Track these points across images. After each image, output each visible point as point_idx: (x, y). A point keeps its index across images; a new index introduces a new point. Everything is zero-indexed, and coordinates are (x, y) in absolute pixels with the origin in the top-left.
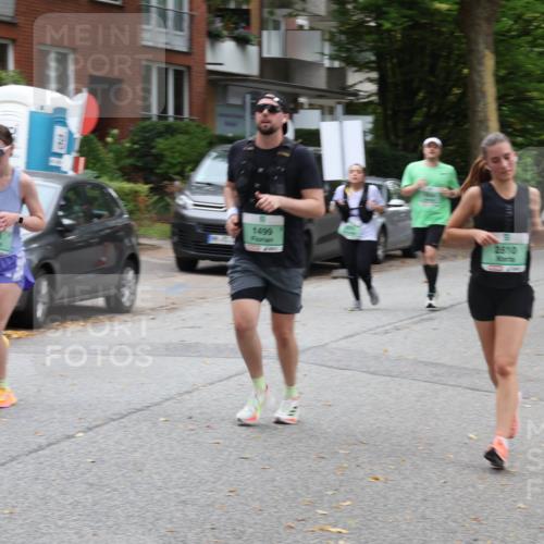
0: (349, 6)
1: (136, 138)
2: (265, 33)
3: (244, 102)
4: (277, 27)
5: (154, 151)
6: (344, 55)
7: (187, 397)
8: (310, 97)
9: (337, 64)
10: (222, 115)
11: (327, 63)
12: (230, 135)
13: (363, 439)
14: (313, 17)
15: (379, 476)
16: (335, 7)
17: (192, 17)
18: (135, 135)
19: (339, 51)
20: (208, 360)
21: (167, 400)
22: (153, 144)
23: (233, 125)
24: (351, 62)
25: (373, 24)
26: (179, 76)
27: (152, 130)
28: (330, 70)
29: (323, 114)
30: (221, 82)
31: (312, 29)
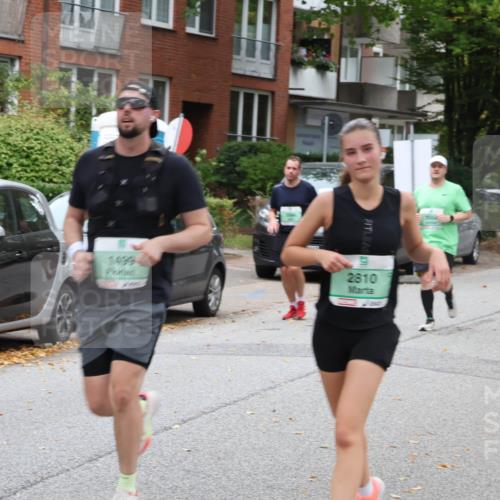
0: (423, 35)
1: (222, 157)
2: (343, 60)
3: (323, 124)
4: (354, 54)
5: (237, 169)
6: (415, 79)
7: (271, 392)
8: (381, 117)
9: (407, 87)
10: (300, 135)
11: (398, 87)
12: (308, 153)
13: (431, 430)
14: (388, 45)
15: (446, 464)
16: (409, 36)
17: (278, 47)
18: (222, 154)
19: (410, 75)
20: (287, 359)
21: (253, 395)
22: (238, 162)
23: (311, 144)
24: (421, 85)
25: (443, 51)
26: (263, 100)
27: (237, 150)
28: (401, 93)
29: (393, 132)
30: (302, 105)
31: (385, 55)
